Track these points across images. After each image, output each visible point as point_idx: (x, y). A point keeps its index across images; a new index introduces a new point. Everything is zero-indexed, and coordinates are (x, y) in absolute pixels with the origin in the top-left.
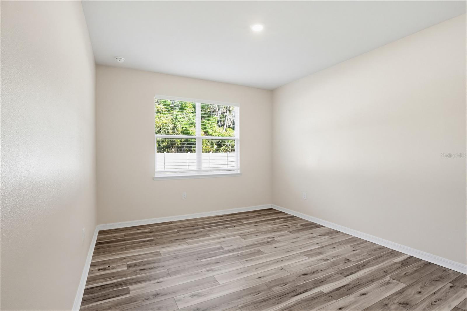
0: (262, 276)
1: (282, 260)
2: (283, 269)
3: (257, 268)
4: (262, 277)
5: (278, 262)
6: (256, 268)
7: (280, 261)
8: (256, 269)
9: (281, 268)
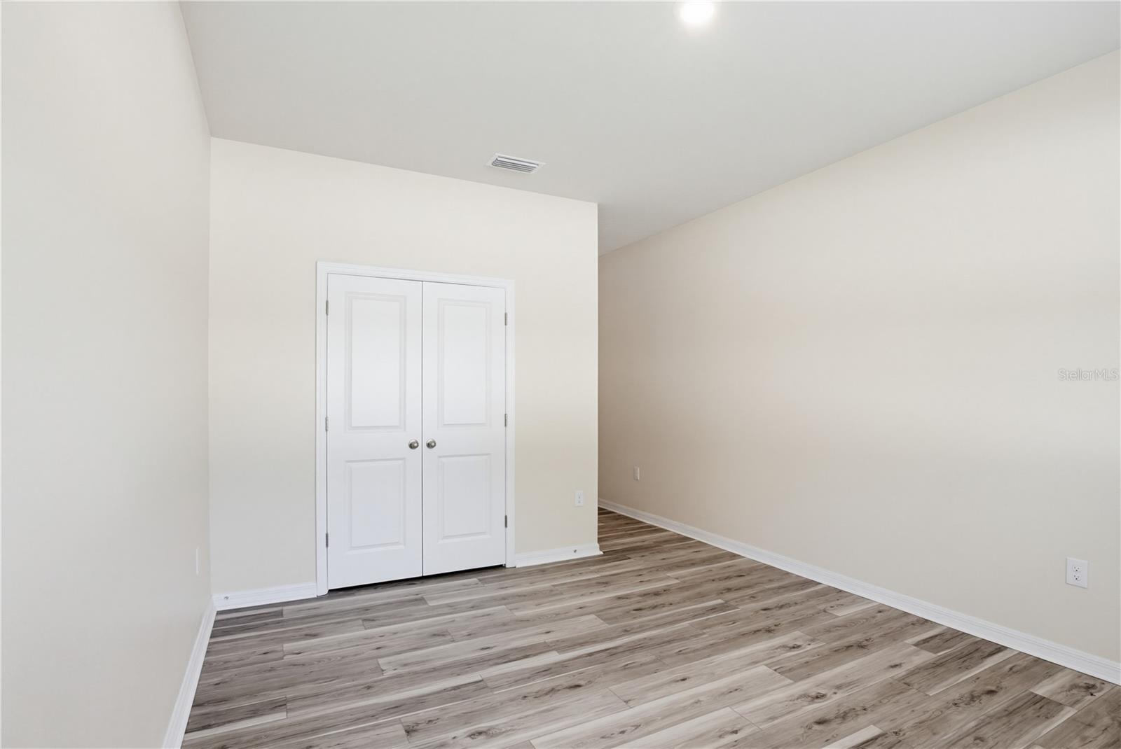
0: (678, 683)
1: (623, 732)
2: (626, 702)
3: (696, 705)
4: (678, 681)
5: (637, 727)
6: (698, 704)
7: (629, 729)
8: (699, 701)
9: (631, 703)
